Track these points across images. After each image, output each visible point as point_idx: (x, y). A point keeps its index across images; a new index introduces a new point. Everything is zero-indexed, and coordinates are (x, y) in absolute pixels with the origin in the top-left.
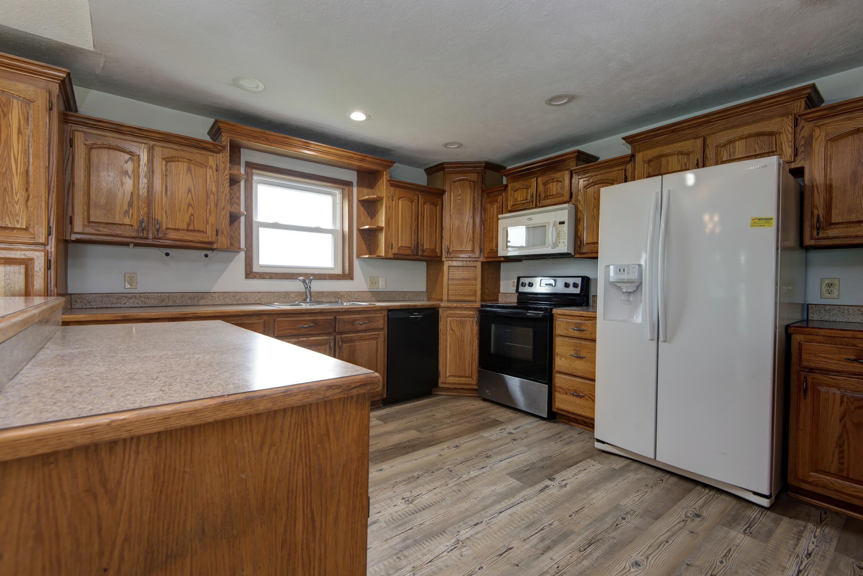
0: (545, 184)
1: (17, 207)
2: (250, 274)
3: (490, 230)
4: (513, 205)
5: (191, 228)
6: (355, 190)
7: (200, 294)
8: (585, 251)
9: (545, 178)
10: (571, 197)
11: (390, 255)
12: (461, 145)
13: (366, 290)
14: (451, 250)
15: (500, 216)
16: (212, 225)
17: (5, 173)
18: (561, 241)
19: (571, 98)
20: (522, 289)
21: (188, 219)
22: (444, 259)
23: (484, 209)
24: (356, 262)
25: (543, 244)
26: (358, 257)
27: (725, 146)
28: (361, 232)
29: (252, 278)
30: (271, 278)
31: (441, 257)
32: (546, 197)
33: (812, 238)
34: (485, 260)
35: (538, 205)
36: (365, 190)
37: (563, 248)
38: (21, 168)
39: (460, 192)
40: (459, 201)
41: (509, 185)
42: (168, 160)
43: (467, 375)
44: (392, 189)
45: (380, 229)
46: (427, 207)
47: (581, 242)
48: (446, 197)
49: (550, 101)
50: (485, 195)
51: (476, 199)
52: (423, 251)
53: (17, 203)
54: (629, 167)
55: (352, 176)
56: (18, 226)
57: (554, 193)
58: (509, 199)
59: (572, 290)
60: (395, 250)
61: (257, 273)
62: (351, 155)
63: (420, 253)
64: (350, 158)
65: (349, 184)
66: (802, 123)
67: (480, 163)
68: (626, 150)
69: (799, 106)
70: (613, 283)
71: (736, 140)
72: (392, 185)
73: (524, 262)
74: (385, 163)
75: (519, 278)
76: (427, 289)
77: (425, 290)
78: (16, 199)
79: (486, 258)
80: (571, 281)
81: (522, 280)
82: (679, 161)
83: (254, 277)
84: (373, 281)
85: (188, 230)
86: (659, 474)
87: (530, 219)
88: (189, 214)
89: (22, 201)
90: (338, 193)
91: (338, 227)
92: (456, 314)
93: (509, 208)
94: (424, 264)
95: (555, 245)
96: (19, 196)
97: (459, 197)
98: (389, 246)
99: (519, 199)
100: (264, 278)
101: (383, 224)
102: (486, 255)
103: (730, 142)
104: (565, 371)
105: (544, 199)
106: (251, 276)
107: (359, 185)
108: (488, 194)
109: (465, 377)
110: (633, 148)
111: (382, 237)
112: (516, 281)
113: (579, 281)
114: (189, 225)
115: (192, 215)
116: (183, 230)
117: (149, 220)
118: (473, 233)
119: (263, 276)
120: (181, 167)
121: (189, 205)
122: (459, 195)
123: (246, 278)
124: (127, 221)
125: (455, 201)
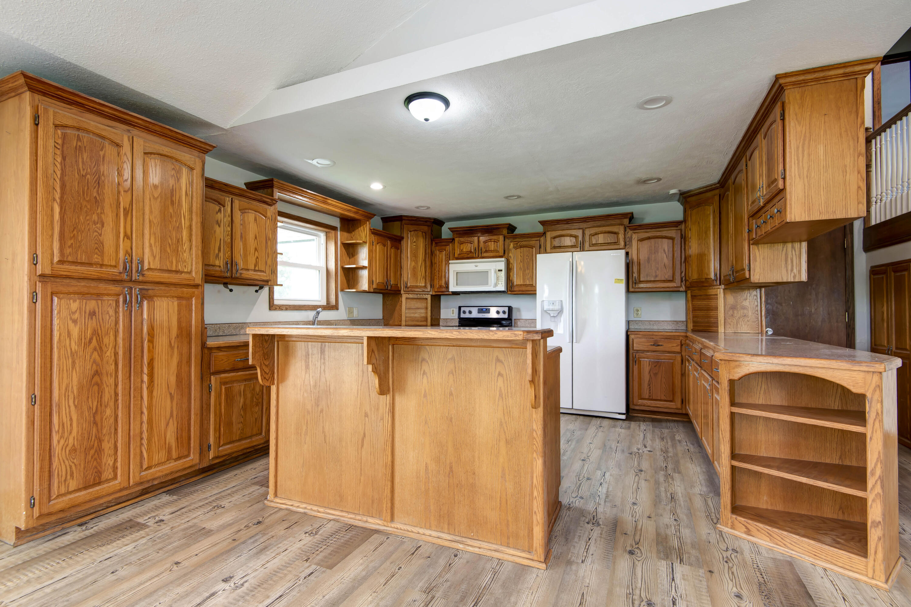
0: (485, 242)
1: (185, 255)
2: (272, 306)
3: (439, 271)
4: (459, 254)
5: (257, 268)
6: (339, 233)
7: (240, 325)
8: (515, 289)
9: (485, 238)
10: (504, 253)
11: (372, 290)
12: (428, 208)
13: (345, 319)
14: (409, 285)
15: (451, 261)
16: (270, 266)
17: (178, 227)
18: (500, 283)
19: (519, 197)
20: (463, 316)
21: (254, 262)
22: (402, 292)
23: (432, 253)
24: (340, 294)
25: (487, 283)
26: (343, 290)
27: (593, 235)
28: (344, 269)
29: (274, 310)
30: (286, 309)
31: (400, 291)
32: (486, 251)
33: (633, 288)
34: (434, 294)
35: (480, 256)
36: (346, 234)
37: (502, 287)
38: (188, 224)
39: (415, 240)
40: (414, 246)
41: (456, 239)
42: (243, 211)
44: (372, 235)
45: (364, 268)
46: (392, 250)
47: (513, 284)
48: (404, 243)
49: (507, 198)
50: (434, 243)
51: (427, 246)
52: (391, 286)
53: (185, 252)
54: (542, 239)
55: (335, 222)
56: (186, 270)
57: (492, 249)
58: (456, 249)
59: (501, 316)
60: (375, 286)
61: (277, 305)
62: (351, 209)
63: (389, 288)
64: (349, 211)
65: (334, 228)
66: (628, 230)
67: (430, 218)
68: (540, 229)
69: (626, 221)
70: (546, 311)
71: (599, 234)
72: (373, 233)
73: (462, 295)
74: (369, 215)
75: (460, 308)
76: (383, 317)
77: (381, 318)
78: (185, 248)
79: (435, 292)
80: (501, 310)
81: (462, 309)
82: (571, 241)
83: (276, 309)
84: (350, 311)
85: (255, 270)
86: (574, 416)
87: (476, 266)
88: (256, 257)
89: (187, 250)
90: (322, 236)
91: (323, 264)
93: (456, 256)
94: (381, 295)
95: (496, 285)
96: (186, 246)
97: (415, 244)
98: (371, 282)
99: (464, 250)
100: (282, 310)
101: (365, 263)
102: (436, 290)
103: (596, 234)
106: (274, 308)
107: (341, 230)
108: (436, 243)
110: (544, 229)
111: (364, 275)
112: (457, 310)
113: (506, 309)
114: (255, 266)
115: (257, 258)
116: (251, 270)
117: (231, 263)
118: (425, 272)
119: (281, 308)
120: (251, 216)
121: (256, 249)
122: (415, 242)
123: (270, 309)
124: (217, 263)
125: (411, 247)
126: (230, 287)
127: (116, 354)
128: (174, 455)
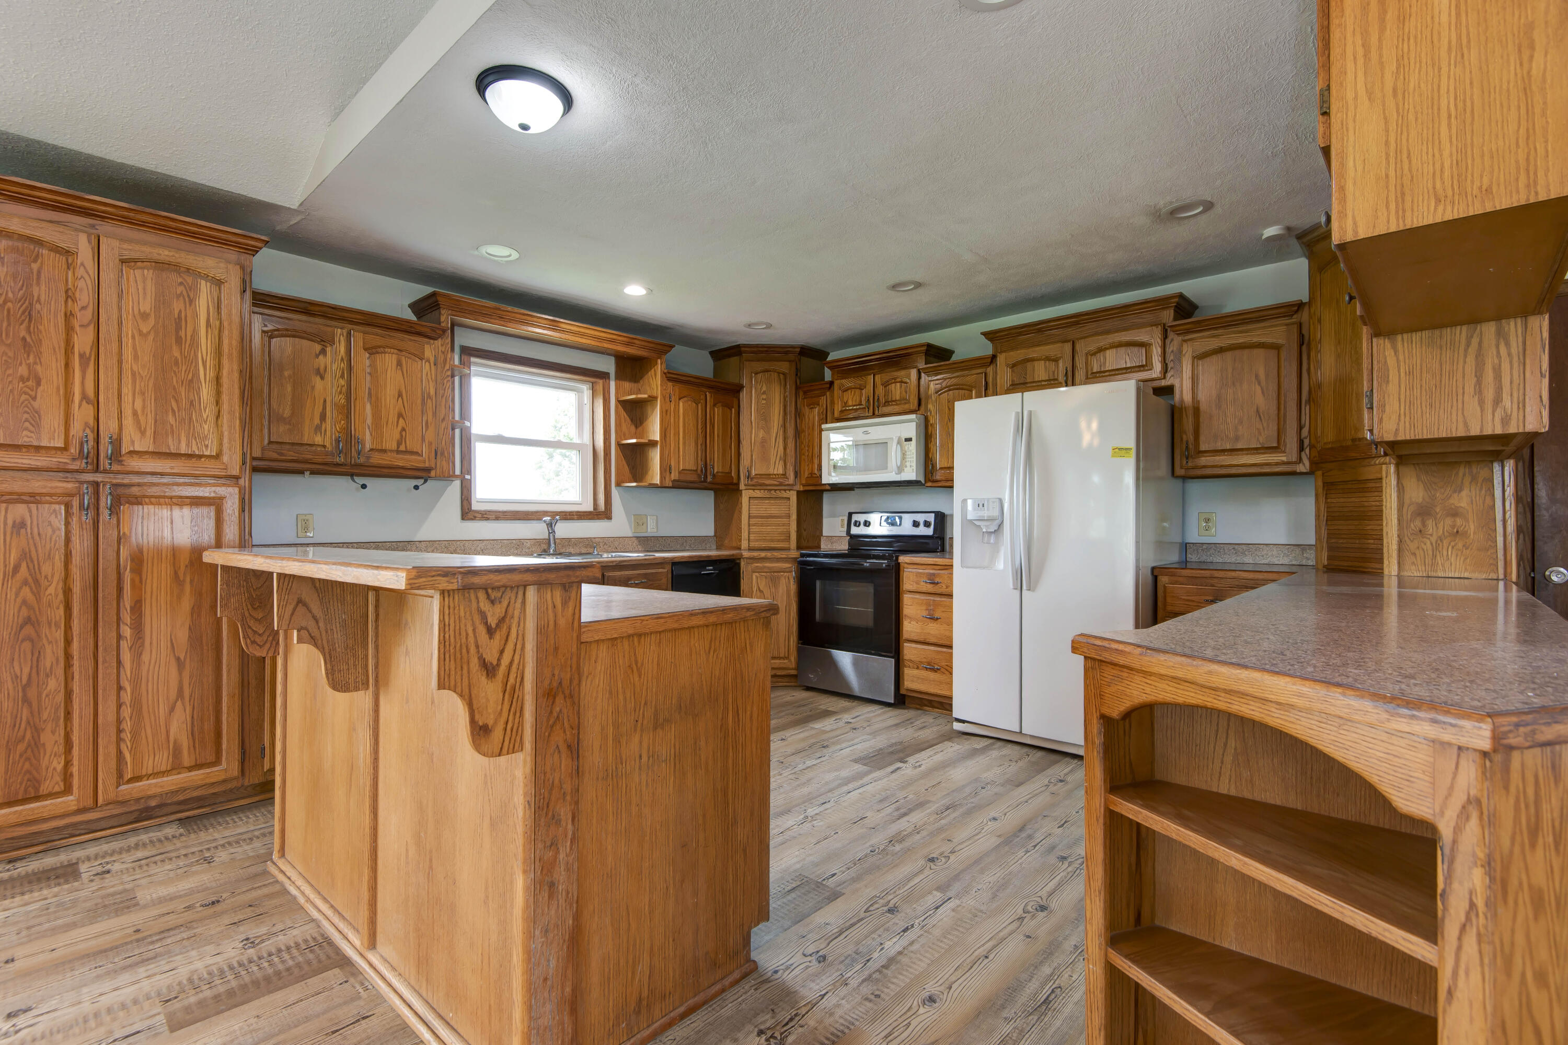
0: (886, 384)
1: (206, 427)
2: (467, 513)
3: (809, 446)
4: (842, 411)
5: (402, 448)
6: (613, 384)
8: (938, 477)
9: (886, 376)
10: (919, 404)
11: (668, 483)
12: (769, 326)
13: (631, 535)
14: (753, 473)
15: (824, 426)
16: (430, 444)
17: (191, 381)
18: (908, 464)
19: (918, 285)
20: (855, 531)
21: (397, 436)
22: (742, 487)
23: (798, 414)
24: (615, 492)
25: (884, 467)
26: (618, 485)
27: (1094, 354)
28: (622, 447)
29: (472, 519)
30: (497, 519)
31: (738, 484)
32: (887, 403)
33: (1181, 468)
34: (802, 489)
35: (876, 413)
36: (627, 385)
37: (910, 474)
38: (211, 374)
39: (764, 389)
40: (764, 402)
41: (837, 383)
42: (372, 350)
43: (782, 655)
44: (670, 384)
45: (653, 444)
46: (718, 411)
47: (934, 466)
48: (744, 395)
49: (894, 287)
50: (801, 393)
51: (788, 399)
52: (714, 476)
53: (206, 422)
54: (990, 370)
55: (608, 365)
56: (207, 453)
57: (898, 398)
58: (836, 402)
59: (922, 531)
60: (675, 475)
61: (477, 512)
62: (614, 337)
63: (709, 479)
64: (612, 341)
65: (604, 376)
66: (1171, 335)
67: (793, 347)
68: (987, 348)
69: (1168, 316)
70: (971, 521)
71: (1106, 349)
72: (669, 379)
73: (857, 491)
74: (660, 347)
75: (850, 515)
76: (716, 531)
77: (712, 534)
78: (205, 417)
79: (804, 486)
80: (921, 518)
81: (855, 518)
82: (1046, 367)
83: (474, 518)
84: (639, 520)
85: (398, 452)
87: (866, 433)
88: (400, 428)
89: (212, 419)
90: (586, 389)
91: (587, 439)
92: (765, 567)
93: (836, 415)
94: (712, 493)
95: (900, 469)
96: (208, 413)
97: (764, 397)
98: (665, 469)
99: (850, 403)
100: (488, 519)
101: (657, 437)
102: (804, 482)
103: (1101, 350)
104: (915, 638)
105: (885, 405)
106: (470, 515)
107: (618, 377)
108: (805, 393)
109: (780, 658)
110: (995, 348)
111: (655, 457)
112: (846, 519)
113: (931, 518)
114: (399, 444)
115: (403, 429)
116: (391, 451)
117: (348, 438)
118: (785, 449)
119: (485, 516)
120: (388, 360)
121: (400, 415)
122: (764, 393)
123: (463, 519)
124: (318, 440)
125: (758, 402)
126: (361, 480)
127: (67, 592)
128: (187, 760)
